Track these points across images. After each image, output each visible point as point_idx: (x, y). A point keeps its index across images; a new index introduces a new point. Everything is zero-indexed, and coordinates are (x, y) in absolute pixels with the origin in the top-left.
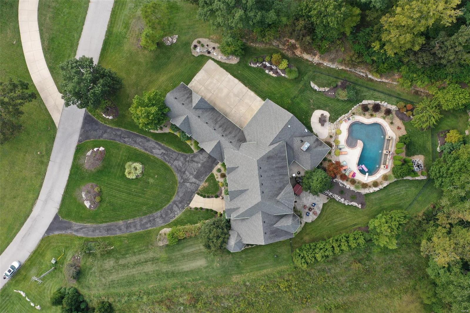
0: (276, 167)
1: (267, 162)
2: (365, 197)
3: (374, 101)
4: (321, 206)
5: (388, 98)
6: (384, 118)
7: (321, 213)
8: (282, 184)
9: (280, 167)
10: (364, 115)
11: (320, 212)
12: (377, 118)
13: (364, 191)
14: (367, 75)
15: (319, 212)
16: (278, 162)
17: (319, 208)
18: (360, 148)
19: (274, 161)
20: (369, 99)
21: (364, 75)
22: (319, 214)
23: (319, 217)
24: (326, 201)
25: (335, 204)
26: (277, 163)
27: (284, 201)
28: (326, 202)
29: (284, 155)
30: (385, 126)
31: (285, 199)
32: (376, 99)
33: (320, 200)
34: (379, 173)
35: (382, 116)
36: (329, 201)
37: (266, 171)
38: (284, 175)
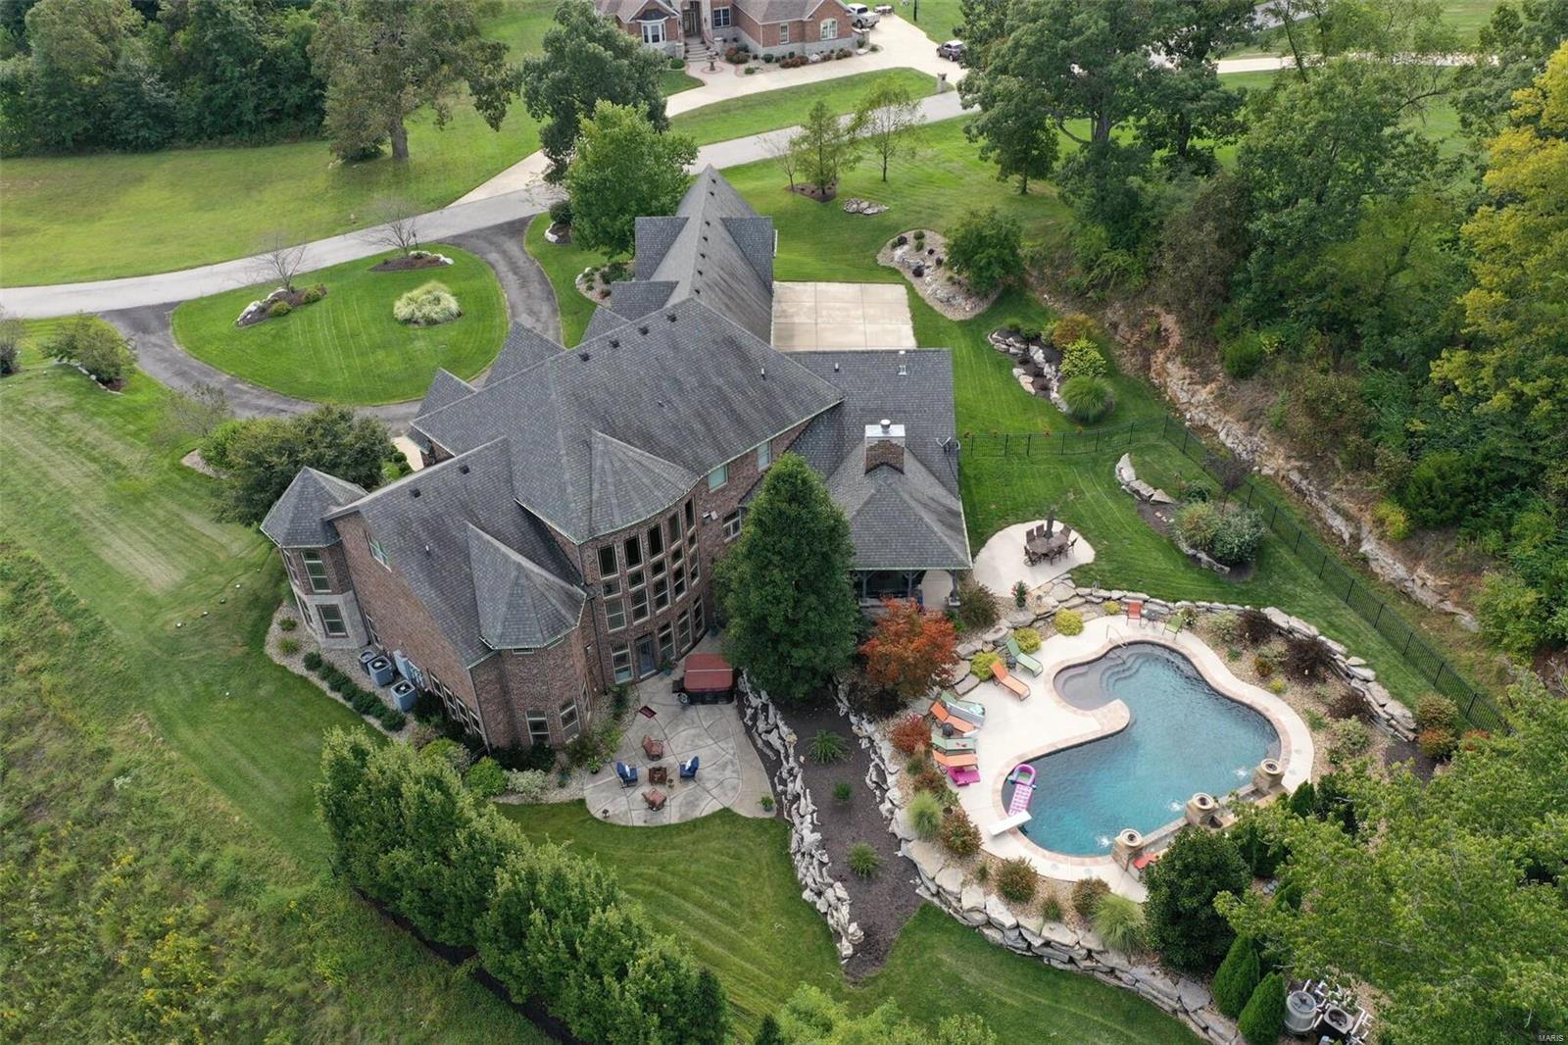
0: (719, 389)
1: (715, 342)
2: (915, 913)
3: (1316, 633)
4: (708, 807)
5: (1393, 661)
6: (1315, 724)
7: (677, 826)
8: (669, 440)
9: (733, 411)
10: (1234, 656)
11: (675, 820)
12: (1284, 704)
13: (939, 873)
14: (1357, 540)
15: (671, 815)
16: (744, 393)
17: (692, 804)
18: (1098, 727)
19: (737, 374)
20: (1301, 616)
21: (1346, 536)
22: (666, 822)
23: (649, 833)
24: (749, 809)
25: (766, 854)
26: (737, 387)
27: (607, 466)
28: (744, 814)
29: (792, 414)
30: (1294, 747)
31: (617, 464)
32: (1332, 627)
33: (734, 788)
34: (1082, 864)
35: (1307, 711)
36: (758, 824)
37: (675, 347)
38: (714, 438)
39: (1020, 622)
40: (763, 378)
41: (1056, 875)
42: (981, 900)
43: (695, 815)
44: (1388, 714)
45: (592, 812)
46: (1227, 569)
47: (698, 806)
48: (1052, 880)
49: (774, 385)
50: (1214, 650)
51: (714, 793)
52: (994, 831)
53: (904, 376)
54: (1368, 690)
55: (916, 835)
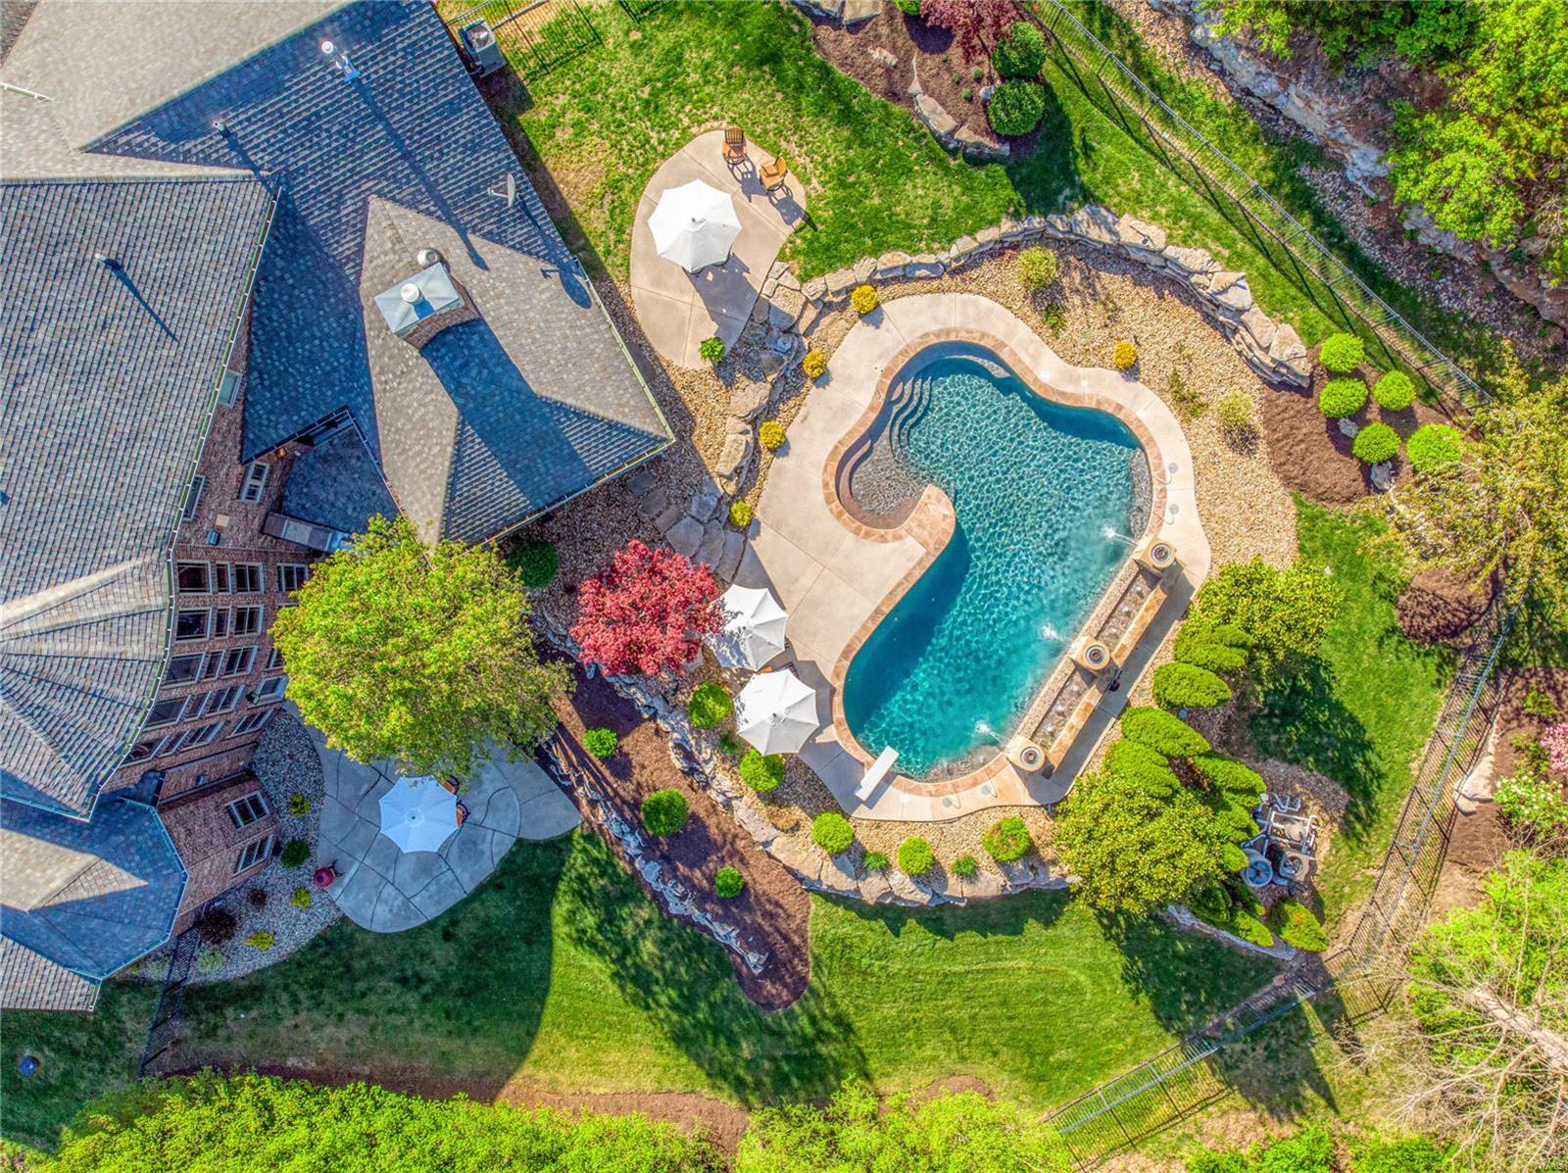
4: (494, 847)
17: (474, 852)
33: (509, 805)
34: (975, 782)
39: (754, 411)
40: (114, 265)
41: (951, 813)
42: (884, 884)
43: (487, 867)
44: (1273, 360)
45: (366, 926)
46: (1005, 149)
47: (482, 853)
48: (951, 822)
49: (144, 263)
50: (1025, 318)
51: (488, 823)
52: (863, 794)
53: (356, 81)
54: (1242, 323)
55: (775, 832)
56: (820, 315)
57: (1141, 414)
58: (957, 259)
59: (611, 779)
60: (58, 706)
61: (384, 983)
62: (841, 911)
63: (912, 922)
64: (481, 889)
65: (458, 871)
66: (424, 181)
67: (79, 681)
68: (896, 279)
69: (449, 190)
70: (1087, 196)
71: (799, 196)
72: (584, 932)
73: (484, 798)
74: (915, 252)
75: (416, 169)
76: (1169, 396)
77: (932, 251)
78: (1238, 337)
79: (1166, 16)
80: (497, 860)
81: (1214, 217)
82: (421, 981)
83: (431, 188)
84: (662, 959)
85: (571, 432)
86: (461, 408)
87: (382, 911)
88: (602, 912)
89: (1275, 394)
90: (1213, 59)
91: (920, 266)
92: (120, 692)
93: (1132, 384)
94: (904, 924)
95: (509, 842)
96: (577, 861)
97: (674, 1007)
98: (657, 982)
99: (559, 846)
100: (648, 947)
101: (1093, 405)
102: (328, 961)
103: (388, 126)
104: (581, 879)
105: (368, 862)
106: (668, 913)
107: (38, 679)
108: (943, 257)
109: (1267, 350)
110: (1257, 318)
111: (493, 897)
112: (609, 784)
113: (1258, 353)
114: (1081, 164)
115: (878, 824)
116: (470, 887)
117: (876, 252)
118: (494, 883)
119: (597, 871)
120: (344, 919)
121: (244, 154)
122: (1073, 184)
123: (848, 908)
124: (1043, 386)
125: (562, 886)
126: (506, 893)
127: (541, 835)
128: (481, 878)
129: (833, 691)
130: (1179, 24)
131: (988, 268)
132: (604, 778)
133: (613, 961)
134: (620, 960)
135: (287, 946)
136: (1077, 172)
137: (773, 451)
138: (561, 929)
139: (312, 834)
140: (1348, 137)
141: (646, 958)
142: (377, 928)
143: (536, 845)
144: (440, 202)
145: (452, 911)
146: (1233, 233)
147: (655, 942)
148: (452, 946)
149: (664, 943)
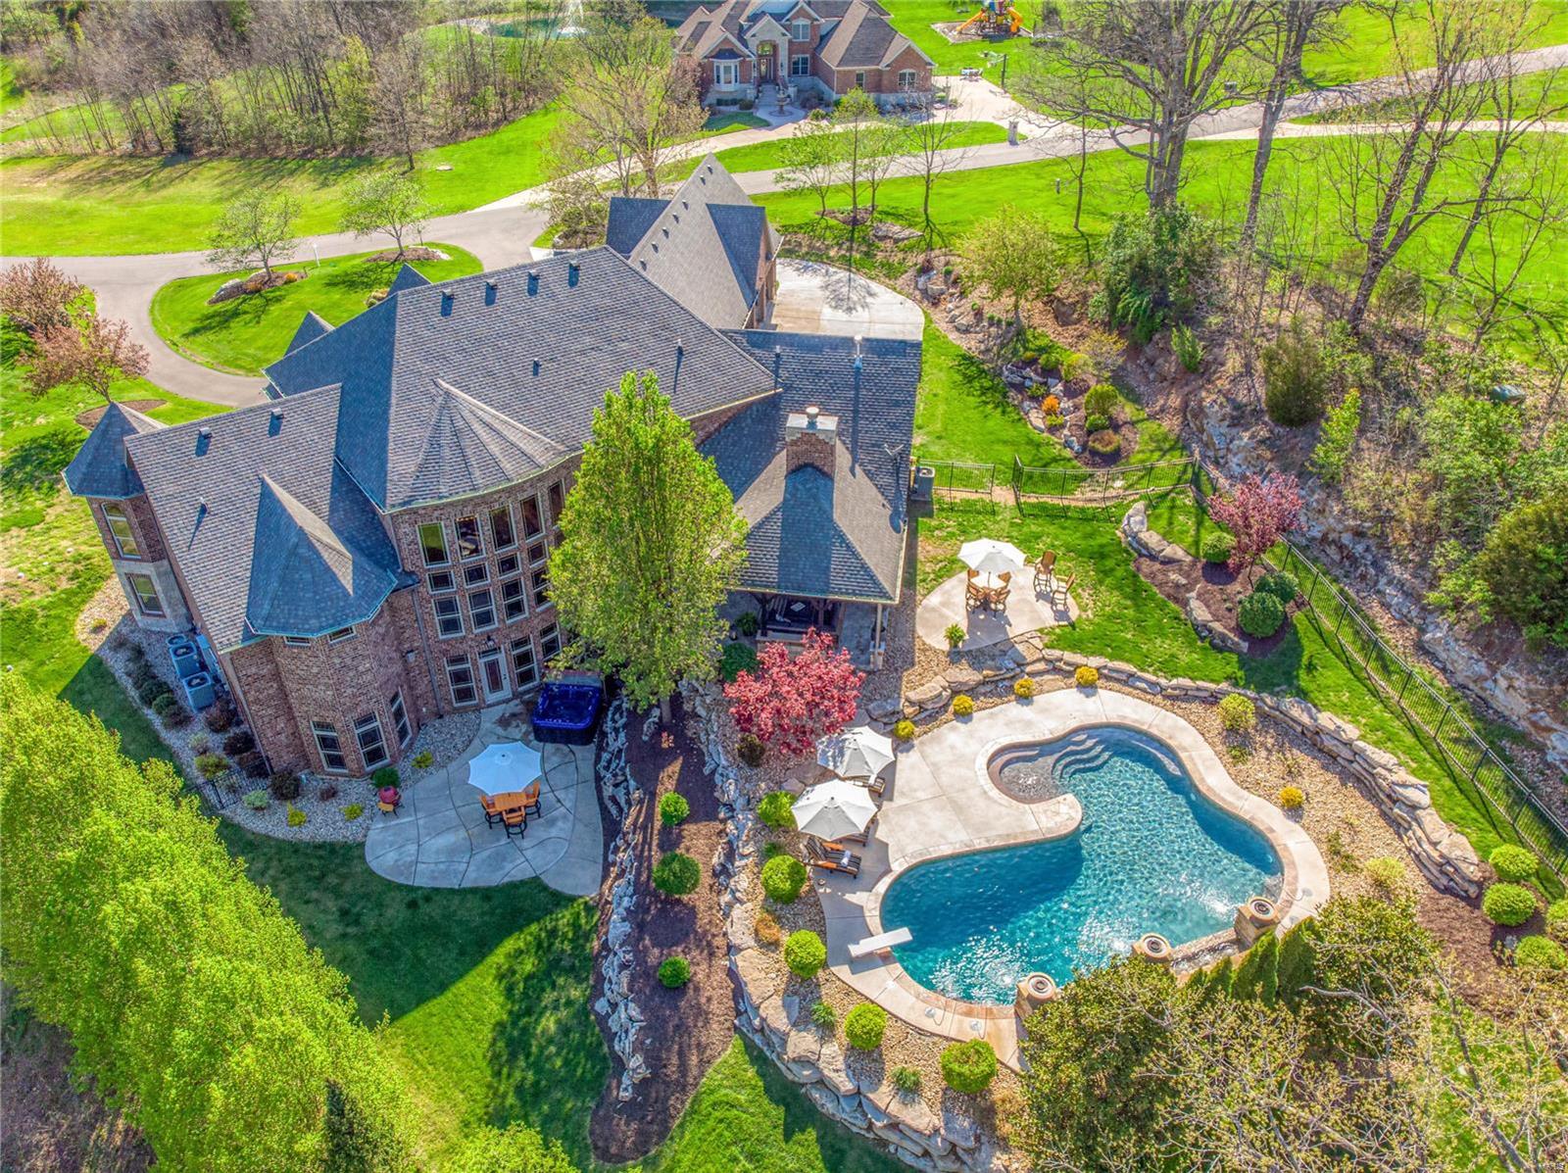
31: (459, 424)
34: (969, 1013)
39: (961, 683)
40: (680, 351)
41: (928, 1025)
42: (815, 1047)
43: (496, 879)
44: (1442, 856)
45: (368, 859)
46: (1244, 646)
47: (502, 868)
48: (921, 1032)
49: (693, 362)
50: (1212, 745)
51: (529, 854)
52: (856, 950)
53: (858, 368)
54: (1416, 820)
55: (752, 943)
56: (1047, 672)
57: (1291, 844)
58: (1174, 689)
59: (654, 848)
60: (447, 452)
61: (330, 904)
62: (751, 1072)
63: (811, 1134)
64: (474, 891)
65: (471, 868)
66: (855, 427)
67: (469, 452)
68: (1118, 680)
69: (864, 438)
70: (1302, 694)
71: (1074, 613)
72: (514, 973)
73: (544, 836)
74: (1142, 670)
75: (854, 419)
76: (1325, 847)
77: (1154, 673)
78: (1410, 833)
79: (1404, 625)
80: (506, 880)
81: (1409, 740)
82: (357, 922)
83: (855, 432)
84: (550, 1041)
85: (837, 554)
86: (785, 500)
87: (391, 857)
88: (543, 967)
89: (1438, 895)
90: (1438, 660)
91: (1141, 679)
92: (477, 473)
93: (1290, 823)
94: (803, 1130)
95: (529, 874)
96: (564, 918)
97: (519, 1090)
98: (528, 1055)
99: (560, 900)
100: (549, 1023)
101: (1247, 817)
102: (316, 863)
103: (857, 395)
104: (553, 933)
105: (421, 822)
106: (593, 1007)
107: (456, 433)
108: (1163, 682)
109: (1435, 844)
110: (1431, 820)
111: (473, 902)
112: (650, 850)
113: (1426, 846)
114: (1302, 673)
115: (849, 991)
116: (466, 884)
117: (1112, 658)
118: (486, 894)
119: (570, 935)
120: (362, 845)
121: (778, 368)
122: (1290, 685)
123: (761, 1074)
124: (1209, 789)
125: (534, 928)
126: (486, 907)
127: (554, 884)
128: (482, 884)
129: (889, 871)
130: (1413, 631)
131: (1195, 707)
132: (650, 845)
133: (510, 1013)
134: (515, 1017)
135: (305, 834)
136: (1297, 677)
137: (956, 713)
138: (499, 957)
139: (409, 783)
140: (1548, 720)
141: (539, 1029)
142: (374, 865)
143: (545, 888)
144: (855, 442)
145: (437, 890)
146: (1424, 754)
147: (558, 1022)
148: (408, 913)
149: (565, 1030)
